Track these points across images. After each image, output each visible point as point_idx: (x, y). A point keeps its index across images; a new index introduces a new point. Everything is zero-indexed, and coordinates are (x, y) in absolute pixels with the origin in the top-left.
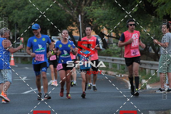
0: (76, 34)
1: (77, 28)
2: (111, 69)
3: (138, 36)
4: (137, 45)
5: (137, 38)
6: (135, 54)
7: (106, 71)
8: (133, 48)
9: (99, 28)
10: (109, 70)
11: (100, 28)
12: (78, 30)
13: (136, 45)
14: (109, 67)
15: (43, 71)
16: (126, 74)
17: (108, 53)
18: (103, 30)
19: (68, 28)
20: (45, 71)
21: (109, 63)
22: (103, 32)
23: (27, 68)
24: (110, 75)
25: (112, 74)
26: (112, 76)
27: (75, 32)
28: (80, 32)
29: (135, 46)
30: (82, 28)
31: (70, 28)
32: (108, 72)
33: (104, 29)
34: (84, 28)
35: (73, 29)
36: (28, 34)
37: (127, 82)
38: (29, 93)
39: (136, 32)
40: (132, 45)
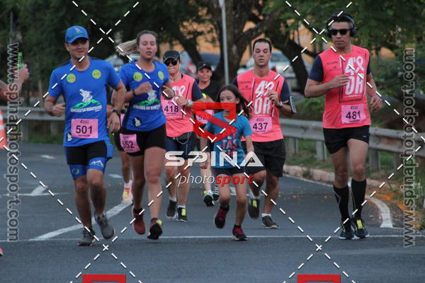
0: (208, 48)
1: (212, 26)
2: (324, 160)
3: (363, 66)
4: (361, 92)
5: (360, 71)
6: (352, 119)
7: (305, 169)
8: (349, 101)
9: (283, 29)
10: (317, 164)
11: (287, 26)
12: (215, 35)
13: (356, 92)
14: (316, 156)
15: (94, 167)
16: (372, 179)
17: (314, 108)
18: (296, 33)
19: (184, 27)
20: (99, 168)
21: (315, 141)
22: (296, 41)
23: (47, 157)
24: (320, 180)
25: (327, 179)
26: (325, 184)
27: (207, 41)
28: (221, 40)
29: (353, 93)
30: (227, 27)
31: (190, 28)
32: (311, 170)
33: (300, 29)
34: (234, 28)
35: (199, 30)
36: (53, 47)
37: (374, 204)
38: (53, 238)
39: (359, 53)
40: (347, 93)
